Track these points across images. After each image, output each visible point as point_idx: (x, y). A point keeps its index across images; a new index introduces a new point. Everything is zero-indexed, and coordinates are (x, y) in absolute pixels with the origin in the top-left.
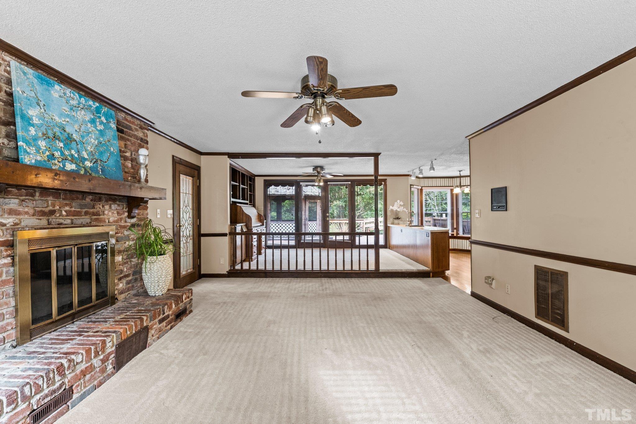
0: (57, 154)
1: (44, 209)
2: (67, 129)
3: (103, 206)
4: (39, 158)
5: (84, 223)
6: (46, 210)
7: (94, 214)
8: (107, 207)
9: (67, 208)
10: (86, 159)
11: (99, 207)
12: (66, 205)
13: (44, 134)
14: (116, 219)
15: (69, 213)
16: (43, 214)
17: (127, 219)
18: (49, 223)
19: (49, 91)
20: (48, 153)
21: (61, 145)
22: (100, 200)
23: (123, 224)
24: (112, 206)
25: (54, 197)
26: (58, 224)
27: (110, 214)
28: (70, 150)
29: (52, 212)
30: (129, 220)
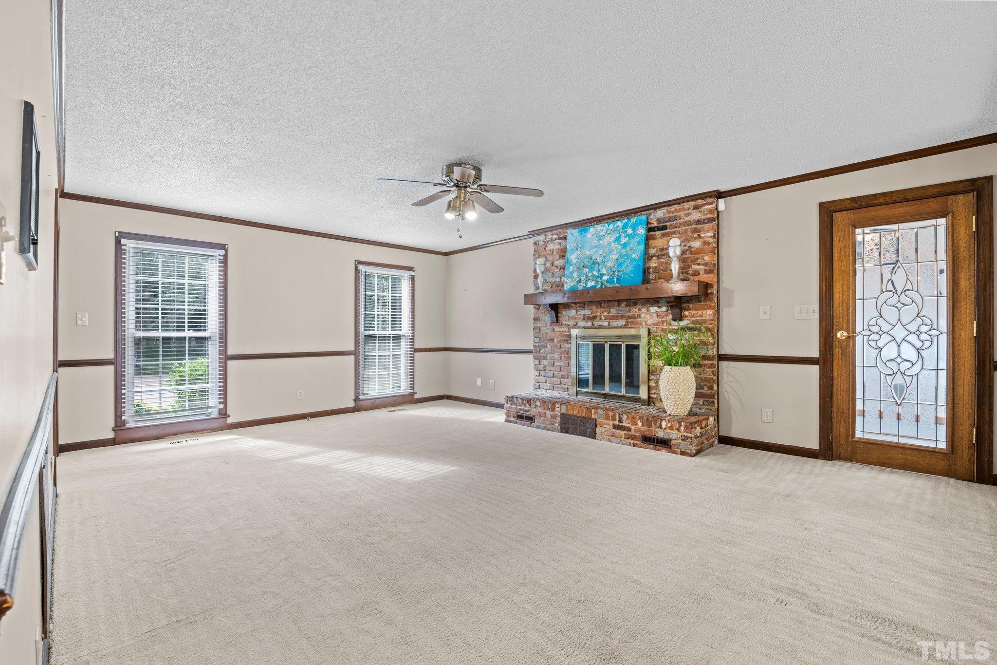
0: (583, 278)
1: (589, 315)
2: (593, 258)
3: (639, 310)
4: (572, 284)
5: (619, 325)
6: (591, 316)
7: (629, 317)
8: (644, 310)
9: (606, 314)
10: (604, 275)
11: (635, 310)
12: (605, 311)
13: (577, 268)
14: (656, 321)
15: (606, 318)
16: (589, 318)
17: (672, 321)
18: (593, 325)
19: (585, 236)
20: (577, 279)
21: (587, 270)
22: (635, 304)
23: (665, 326)
24: (651, 308)
25: (596, 306)
26: (599, 326)
27: (648, 316)
28: (592, 272)
29: (595, 318)
30: (676, 323)
